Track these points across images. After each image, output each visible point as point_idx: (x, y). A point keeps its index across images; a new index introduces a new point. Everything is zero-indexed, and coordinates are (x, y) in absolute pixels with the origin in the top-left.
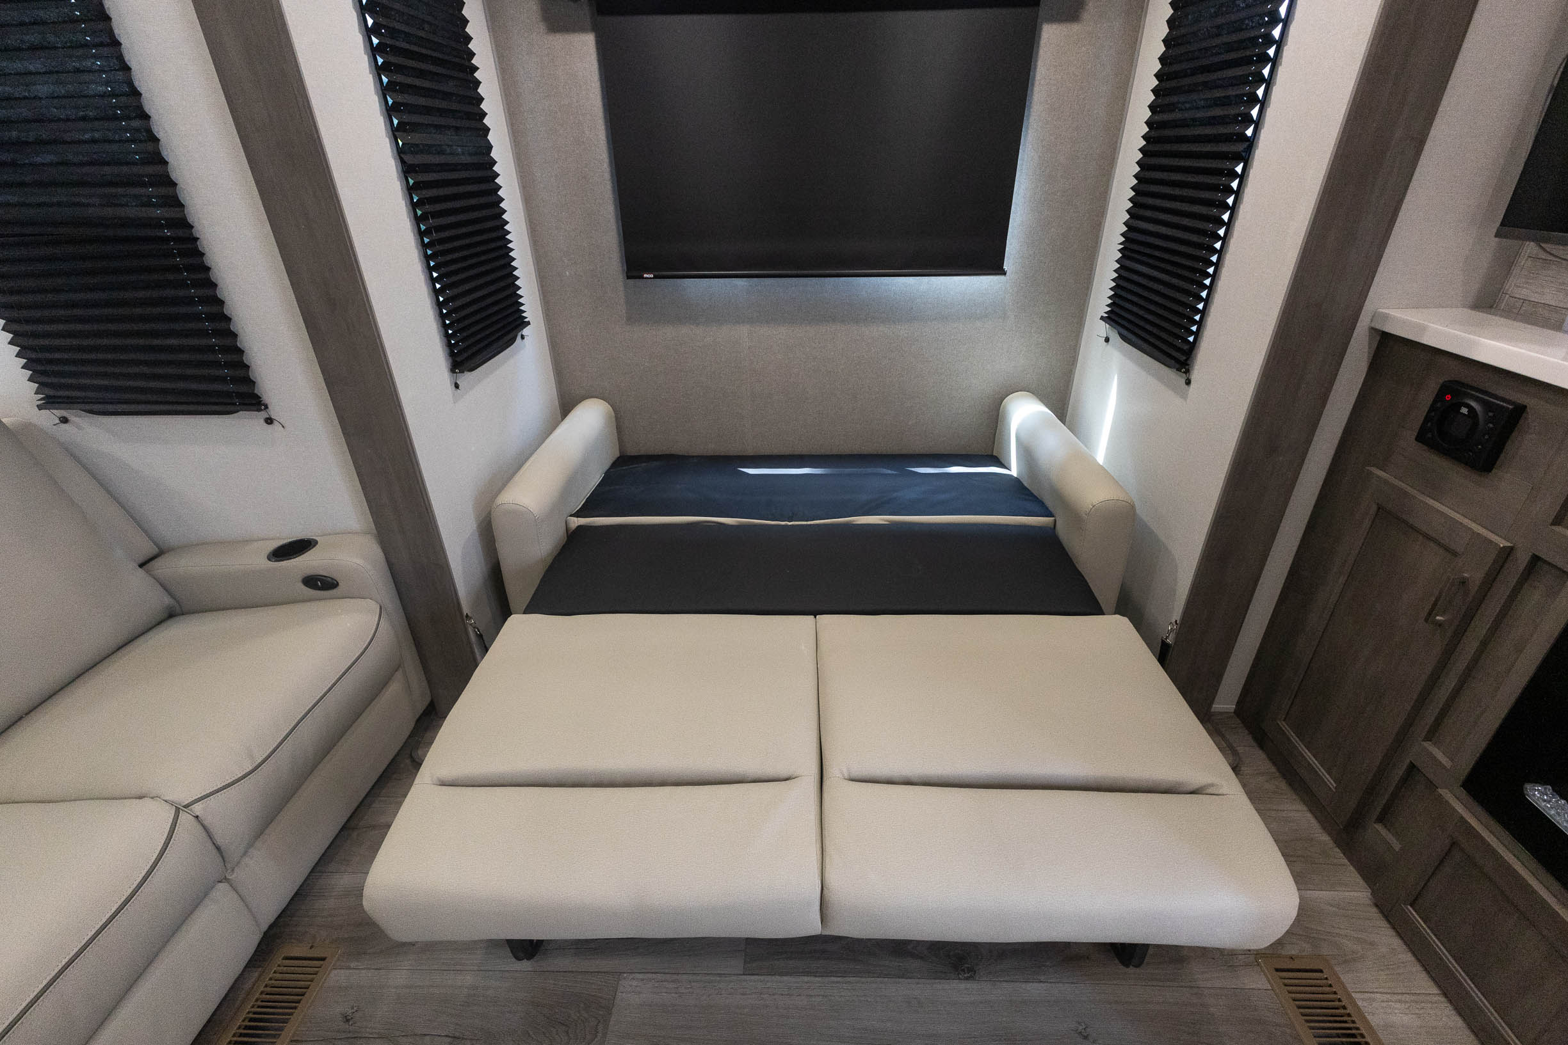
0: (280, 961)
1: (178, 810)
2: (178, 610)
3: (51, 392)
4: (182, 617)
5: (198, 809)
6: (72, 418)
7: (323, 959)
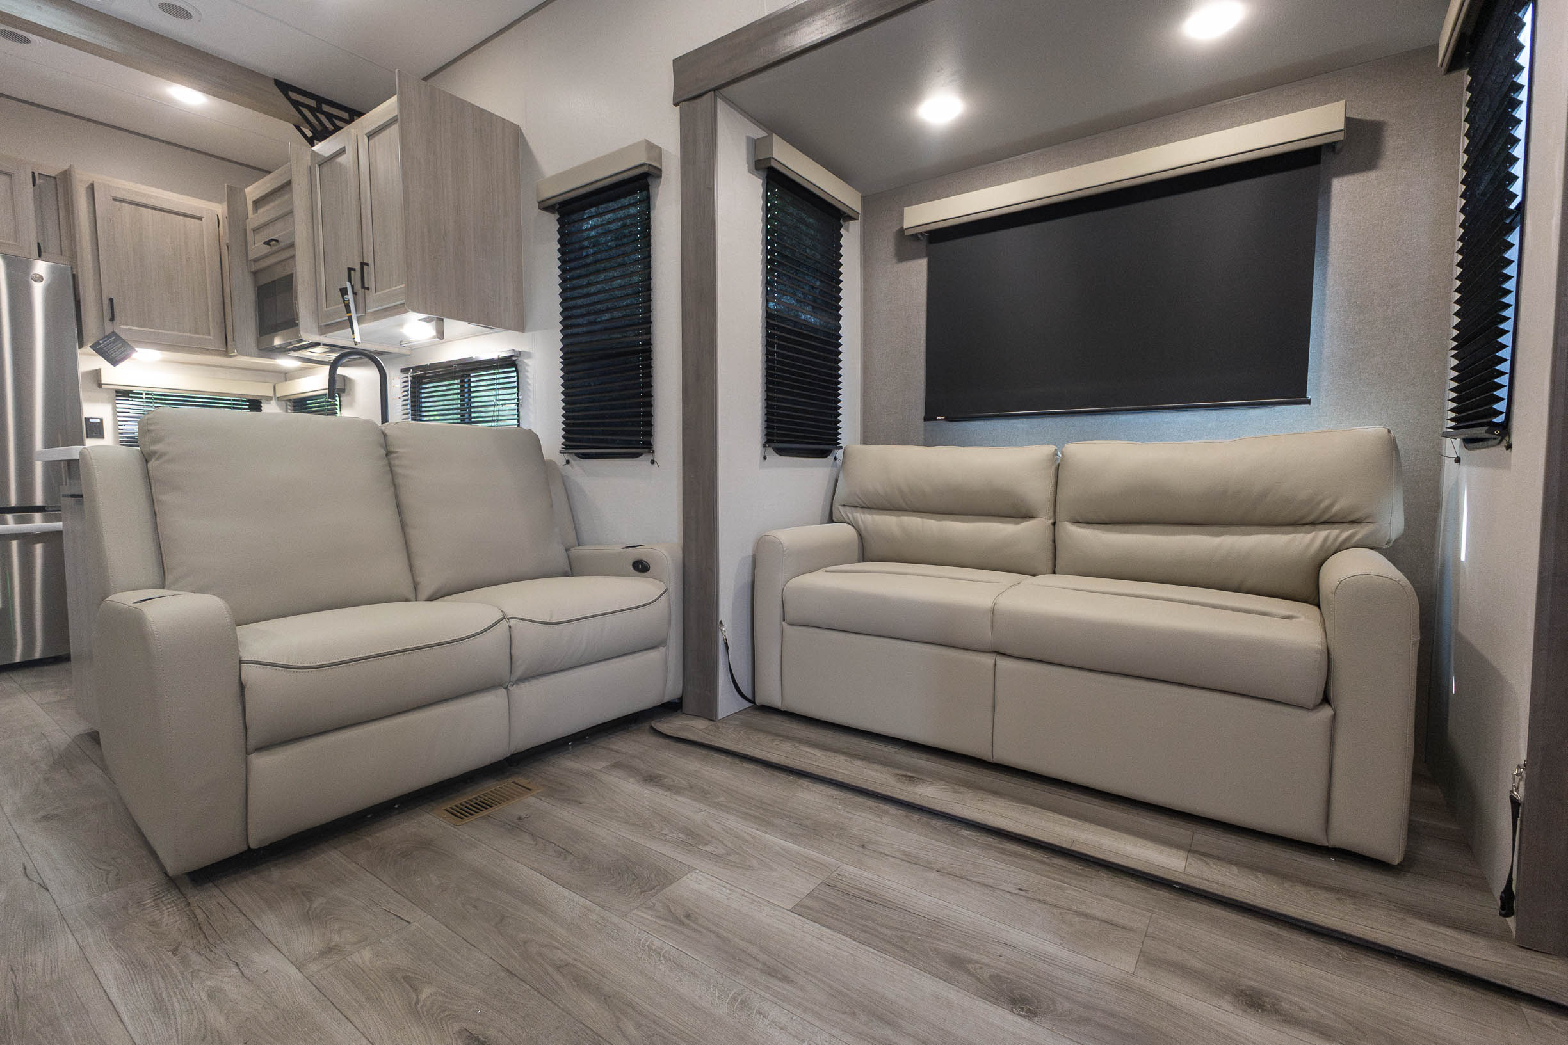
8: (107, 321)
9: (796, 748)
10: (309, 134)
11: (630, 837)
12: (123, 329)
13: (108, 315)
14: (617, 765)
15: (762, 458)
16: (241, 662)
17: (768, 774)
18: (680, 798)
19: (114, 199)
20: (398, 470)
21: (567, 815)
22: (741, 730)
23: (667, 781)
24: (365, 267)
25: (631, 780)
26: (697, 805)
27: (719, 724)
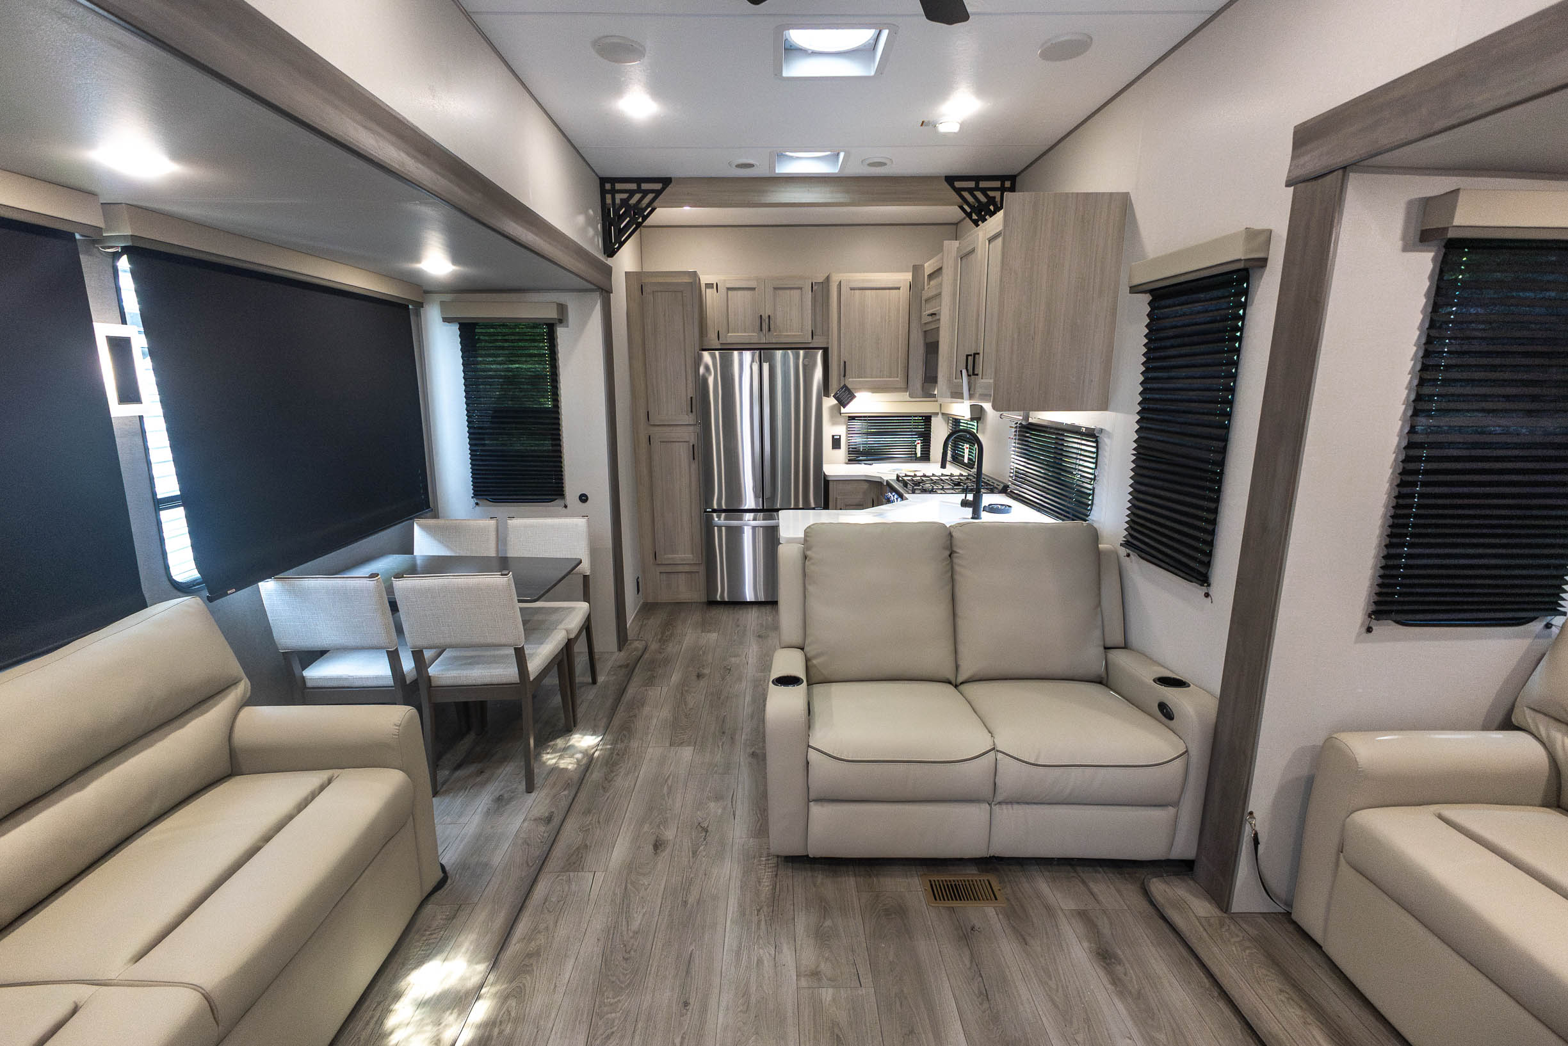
0: (986, 879)
1: (994, 749)
2: (1104, 682)
3: (1130, 540)
4: (1103, 687)
5: (1000, 756)
6: (1131, 556)
7: (996, 899)
8: (842, 378)
9: (1305, 1023)
10: (968, 210)
11: (1044, 1019)
12: (850, 382)
13: (842, 373)
14: (1083, 915)
15: (1364, 629)
16: (809, 746)
17: (1240, 1036)
18: (1116, 1001)
19: (851, 289)
20: (957, 568)
21: (1007, 950)
22: (1248, 948)
23: (1119, 969)
24: (977, 356)
25: (1086, 944)
26: (1130, 1024)
27: (1227, 921)
